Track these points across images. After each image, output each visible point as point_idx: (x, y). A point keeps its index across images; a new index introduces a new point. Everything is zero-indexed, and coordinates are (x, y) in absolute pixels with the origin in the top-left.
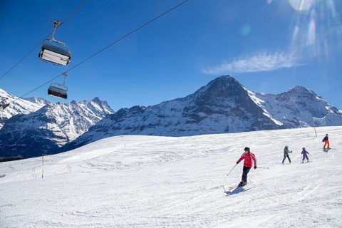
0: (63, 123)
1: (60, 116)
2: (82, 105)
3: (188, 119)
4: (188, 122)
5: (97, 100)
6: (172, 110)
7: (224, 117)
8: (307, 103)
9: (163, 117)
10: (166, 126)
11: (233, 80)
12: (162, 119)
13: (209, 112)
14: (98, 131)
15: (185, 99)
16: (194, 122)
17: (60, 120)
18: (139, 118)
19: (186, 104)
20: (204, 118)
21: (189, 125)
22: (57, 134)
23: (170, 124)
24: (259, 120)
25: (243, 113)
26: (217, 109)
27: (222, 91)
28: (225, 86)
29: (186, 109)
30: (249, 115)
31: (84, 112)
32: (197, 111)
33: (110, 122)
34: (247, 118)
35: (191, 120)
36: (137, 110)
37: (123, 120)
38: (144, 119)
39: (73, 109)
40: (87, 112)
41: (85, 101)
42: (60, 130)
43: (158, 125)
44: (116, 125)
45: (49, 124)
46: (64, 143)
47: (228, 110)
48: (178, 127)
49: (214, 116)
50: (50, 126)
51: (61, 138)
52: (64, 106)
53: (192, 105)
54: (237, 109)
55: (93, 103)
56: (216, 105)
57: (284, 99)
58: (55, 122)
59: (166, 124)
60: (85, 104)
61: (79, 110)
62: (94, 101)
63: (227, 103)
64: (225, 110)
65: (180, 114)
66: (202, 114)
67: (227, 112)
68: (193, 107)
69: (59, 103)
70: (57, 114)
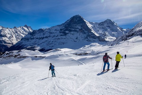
0: (10, 37)
1: (9, 34)
2: (19, 29)
3: (61, 34)
4: (61, 35)
5: (26, 26)
6: (55, 30)
7: (76, 33)
8: (111, 26)
9: (52, 33)
10: (53, 37)
11: (80, 17)
12: (51, 34)
13: (70, 31)
14: (25, 40)
15: (61, 25)
16: (64, 35)
17: (8, 36)
18: (42, 34)
19: (61, 28)
20: (68, 33)
21: (62, 36)
22: (7, 42)
23: (54, 36)
24: (90, 34)
25: (84, 31)
26: (73, 29)
27: (76, 22)
28: (77, 19)
29: (61, 30)
30: (86, 32)
31: (20, 32)
32: (65, 30)
33: (30, 36)
34: (85, 33)
35: (63, 34)
36: (41, 31)
37: (35, 35)
38: (44, 34)
39: (15, 30)
40: (22, 32)
41: (20, 27)
42: (9, 40)
43: (49, 37)
44: (32, 37)
45: (3, 38)
46: (11, 46)
47: (78, 30)
48: (57, 37)
49: (72, 32)
50: (4, 38)
51: (9, 43)
52: (10, 29)
53: (63, 28)
54: (81, 29)
55: (24, 28)
56: (73, 28)
57: (102, 25)
58: (6, 37)
59: (52, 36)
60: (21, 28)
61: (18, 31)
62: (25, 26)
63: (77, 27)
64: (77, 30)
65: (58, 32)
66: (67, 32)
67: (77, 31)
68: (64, 29)
69: (7, 28)
70: (7, 33)
